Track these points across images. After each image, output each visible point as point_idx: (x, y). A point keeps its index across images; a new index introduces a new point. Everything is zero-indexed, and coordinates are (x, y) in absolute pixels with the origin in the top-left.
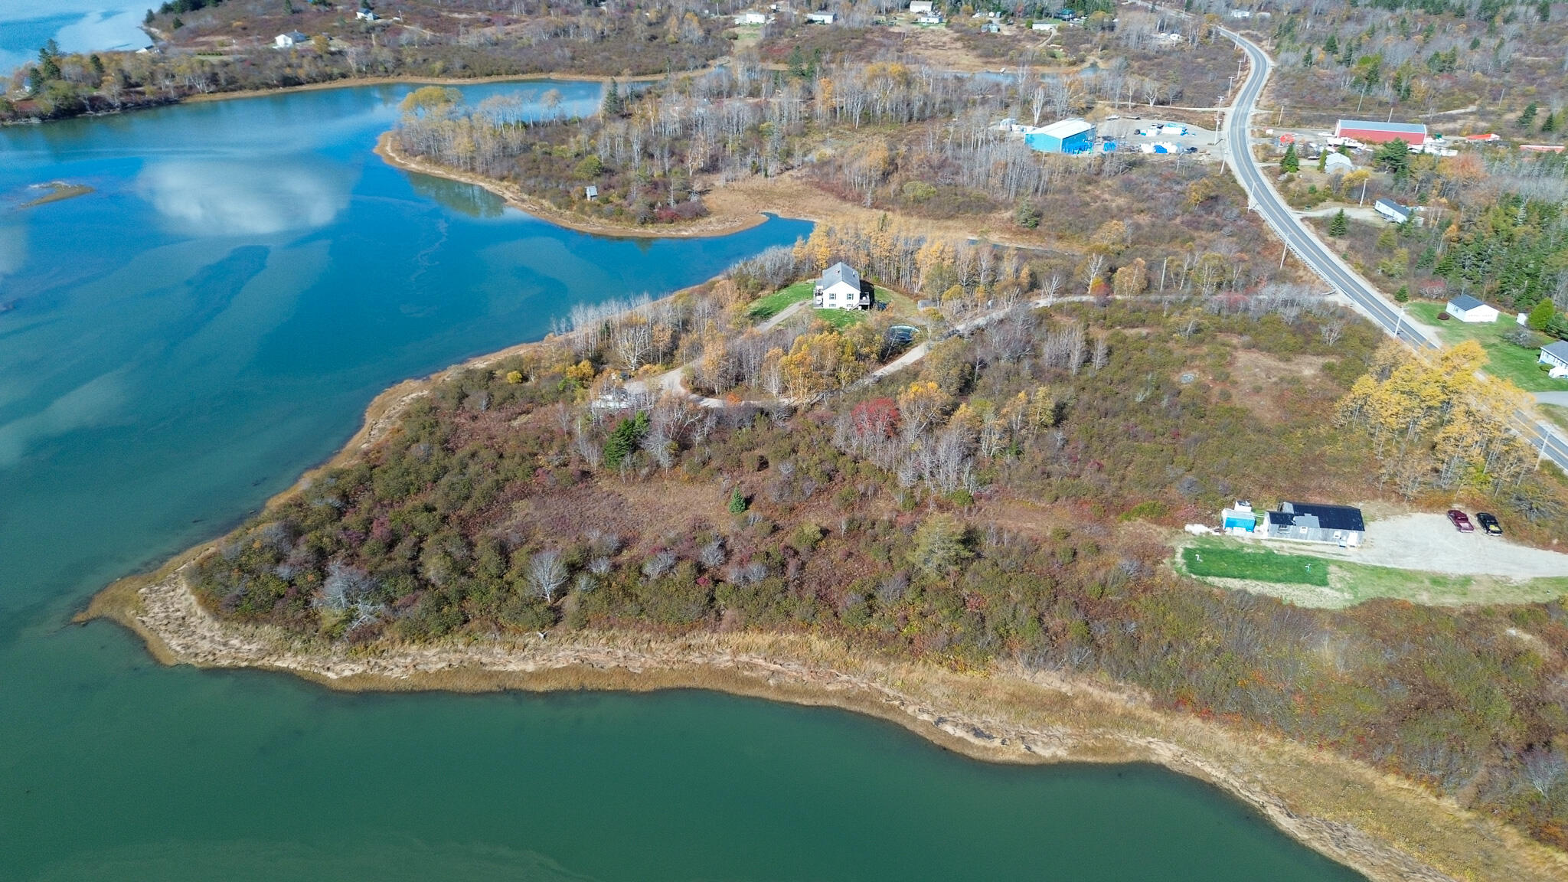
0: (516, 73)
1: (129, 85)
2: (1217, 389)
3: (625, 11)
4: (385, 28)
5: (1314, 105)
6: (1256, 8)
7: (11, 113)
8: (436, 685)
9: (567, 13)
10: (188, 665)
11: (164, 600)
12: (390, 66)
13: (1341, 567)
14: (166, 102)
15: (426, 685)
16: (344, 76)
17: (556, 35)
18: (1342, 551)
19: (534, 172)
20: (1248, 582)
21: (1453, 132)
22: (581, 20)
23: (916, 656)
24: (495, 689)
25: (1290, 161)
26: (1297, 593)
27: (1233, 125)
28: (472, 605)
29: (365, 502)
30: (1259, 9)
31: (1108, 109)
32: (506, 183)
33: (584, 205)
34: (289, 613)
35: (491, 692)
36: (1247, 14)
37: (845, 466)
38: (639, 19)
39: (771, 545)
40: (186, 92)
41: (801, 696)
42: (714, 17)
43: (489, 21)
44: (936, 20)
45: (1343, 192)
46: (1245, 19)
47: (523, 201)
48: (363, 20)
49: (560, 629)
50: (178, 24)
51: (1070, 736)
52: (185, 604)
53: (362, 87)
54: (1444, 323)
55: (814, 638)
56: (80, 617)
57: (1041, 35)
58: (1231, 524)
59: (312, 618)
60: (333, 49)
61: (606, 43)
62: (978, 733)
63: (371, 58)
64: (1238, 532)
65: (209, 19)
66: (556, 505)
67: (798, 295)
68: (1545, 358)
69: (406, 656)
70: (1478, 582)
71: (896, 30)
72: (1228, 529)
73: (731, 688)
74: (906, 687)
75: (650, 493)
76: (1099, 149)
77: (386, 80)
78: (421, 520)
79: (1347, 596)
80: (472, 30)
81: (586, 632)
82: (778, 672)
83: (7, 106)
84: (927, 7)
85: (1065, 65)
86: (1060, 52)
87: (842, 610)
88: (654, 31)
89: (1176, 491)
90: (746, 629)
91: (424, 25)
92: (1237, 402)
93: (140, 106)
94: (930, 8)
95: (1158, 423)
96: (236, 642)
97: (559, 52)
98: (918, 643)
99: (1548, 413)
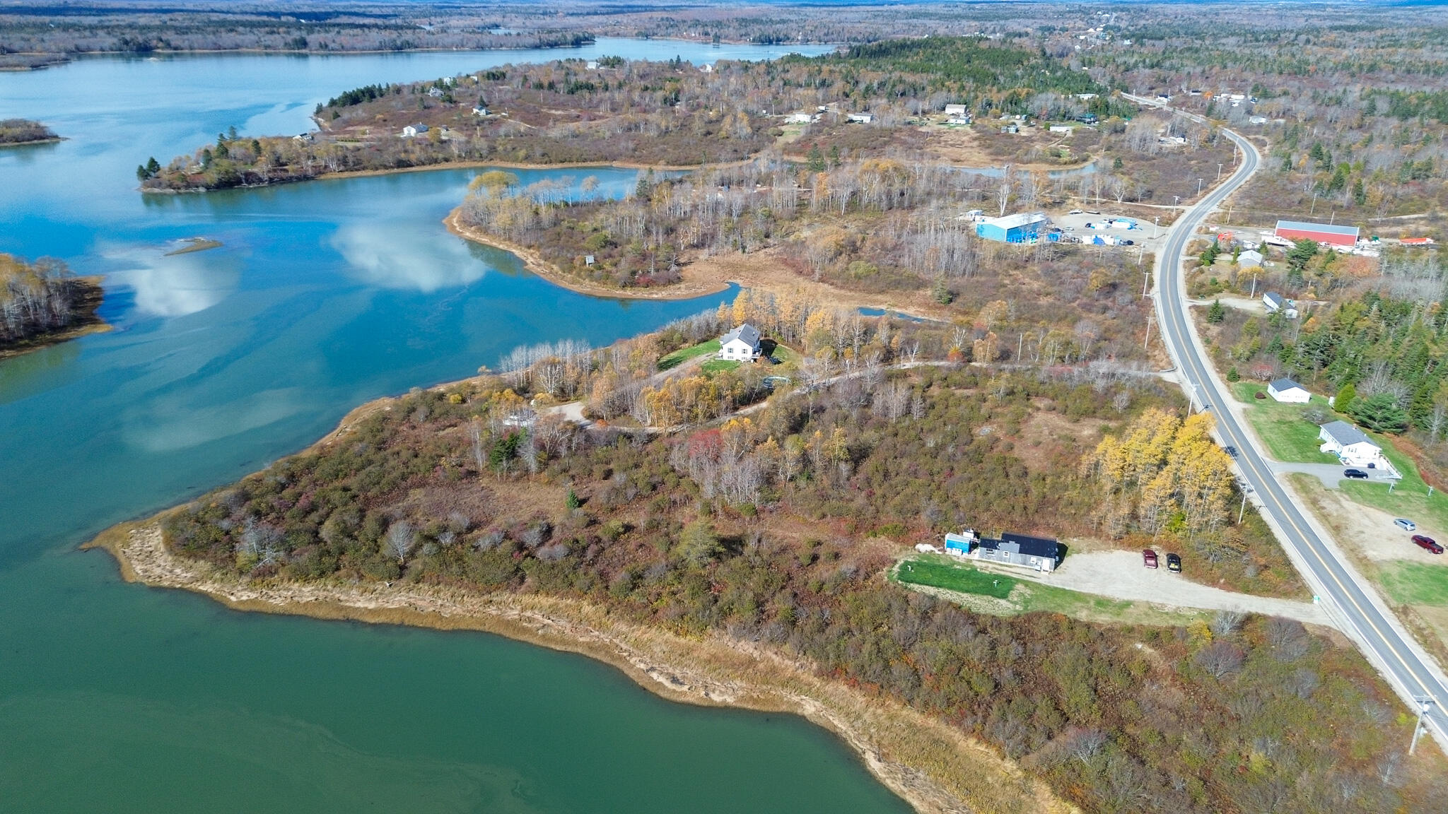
0: (584, 161)
1: (279, 163)
2: (1005, 440)
3: (694, 110)
4: (492, 122)
5: (1271, 206)
6: (1274, 114)
7: (185, 184)
8: (301, 611)
9: (645, 111)
10: (142, 583)
11: (143, 539)
12: (484, 152)
13: (1026, 586)
14: (305, 178)
15: (294, 611)
16: (447, 160)
18: (1036, 574)
19: (555, 243)
20: (941, 590)
21: (1387, 236)
22: (652, 117)
23: (654, 622)
24: (341, 618)
25: (1211, 256)
26: (977, 601)
27: (1185, 222)
28: (345, 559)
29: (304, 480)
30: (1277, 117)
31: (1077, 204)
32: (532, 251)
33: (581, 270)
34: (219, 552)
35: (337, 620)
36: (1263, 120)
37: (671, 480)
38: (701, 117)
39: (583, 535)
40: (320, 171)
41: (557, 643)
42: (769, 116)
43: (578, 116)
44: (964, 122)
45: (1239, 284)
46: (1260, 125)
47: (539, 265)
48: (477, 114)
49: (403, 582)
50: (336, 116)
51: (742, 689)
52: (156, 542)
53: (460, 169)
54: (1258, 401)
55: (585, 603)
56: (85, 546)
57: (1056, 135)
58: (951, 545)
59: (232, 558)
60: (444, 138)
61: (667, 137)
62: (674, 680)
63: (471, 146)
64: (955, 552)
65: (360, 112)
66: (440, 494)
67: (708, 349)
68: (1324, 434)
69: (288, 590)
70: (1136, 607)
71: (924, 129)
72: (948, 549)
73: (509, 633)
74: (637, 644)
75: (514, 491)
76: (1044, 239)
77: (480, 164)
78: (336, 497)
79: (1018, 607)
80: (559, 125)
81: (421, 585)
82: (549, 625)
83: (184, 178)
84: (960, 109)
85: (1065, 163)
86: (1066, 152)
87: (611, 584)
88: (711, 128)
89: (924, 518)
90: (537, 592)
91: (525, 120)
92: (1016, 453)
93: (283, 181)
94: (963, 111)
95: (939, 464)
96: (178, 571)
97: (626, 144)
98: (660, 613)
99: (1299, 480)
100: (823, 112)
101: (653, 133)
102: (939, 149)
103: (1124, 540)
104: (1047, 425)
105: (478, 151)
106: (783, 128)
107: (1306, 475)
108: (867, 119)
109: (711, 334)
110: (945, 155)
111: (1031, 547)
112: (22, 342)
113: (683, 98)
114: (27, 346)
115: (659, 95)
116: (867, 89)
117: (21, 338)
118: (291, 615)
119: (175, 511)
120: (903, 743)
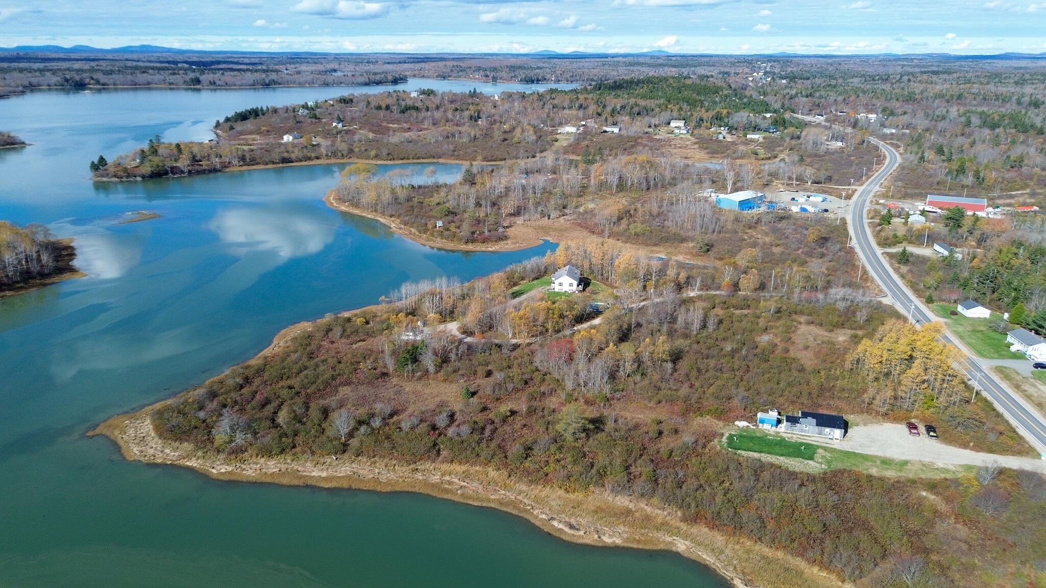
0: (418, 158)
1: (195, 160)
2: (781, 346)
3: (492, 124)
4: (347, 132)
5: (917, 186)
6: (900, 127)
7: (126, 174)
8: (269, 480)
9: (457, 125)
10: (139, 461)
11: (136, 427)
12: (345, 153)
13: (825, 450)
14: (214, 170)
15: (264, 480)
16: (317, 158)
17: (448, 137)
18: (830, 441)
19: (410, 213)
20: (762, 454)
21: (1005, 205)
22: (463, 129)
23: (547, 482)
24: (301, 484)
25: (887, 219)
26: (792, 462)
27: (860, 196)
28: (299, 440)
29: (257, 382)
30: (903, 128)
31: (780, 185)
32: (393, 219)
33: (434, 232)
34: (199, 437)
35: (298, 486)
36: (894, 131)
37: (537, 377)
38: (498, 129)
39: (480, 418)
40: (225, 166)
41: (474, 500)
42: (546, 128)
43: (409, 129)
44: (685, 132)
45: (914, 237)
46: (892, 134)
47: (401, 229)
48: (336, 127)
49: (346, 456)
50: (232, 128)
51: (626, 532)
52: (147, 430)
53: (328, 164)
54: (953, 317)
55: (490, 469)
56: (90, 433)
57: (752, 141)
58: (762, 422)
59: (211, 440)
60: (314, 143)
61: (476, 142)
62: (572, 527)
63: (335, 148)
64: (766, 427)
65: (249, 125)
66: (363, 390)
67: (542, 285)
68: (1010, 339)
69: (257, 464)
70: (913, 464)
71: (658, 137)
72: (761, 425)
73: (434, 493)
74: (537, 500)
75: (419, 387)
76: (763, 208)
77: (342, 161)
78: (285, 393)
79: (823, 466)
80: (398, 134)
81: (360, 458)
82: (465, 487)
83: (125, 170)
84: (681, 124)
85: (763, 159)
86: (761, 151)
87: (509, 454)
88: (506, 136)
89: (736, 402)
90: (452, 462)
91: (370, 130)
92: (792, 354)
93: (199, 173)
94: (683, 125)
95: (737, 363)
96: (167, 451)
97: (447, 147)
98: (550, 476)
99: (1002, 372)
100: (584, 125)
101: (465, 139)
102: (671, 150)
103: (890, 415)
104: (810, 334)
105: (340, 151)
106: (558, 136)
107: (1006, 368)
108: (616, 130)
109: (543, 274)
110: (676, 154)
111: (825, 421)
112: (18, 285)
113: (483, 116)
114: (22, 288)
115: (467, 114)
116: (613, 111)
117: (18, 282)
118: (262, 483)
119: (158, 406)
120: (762, 571)
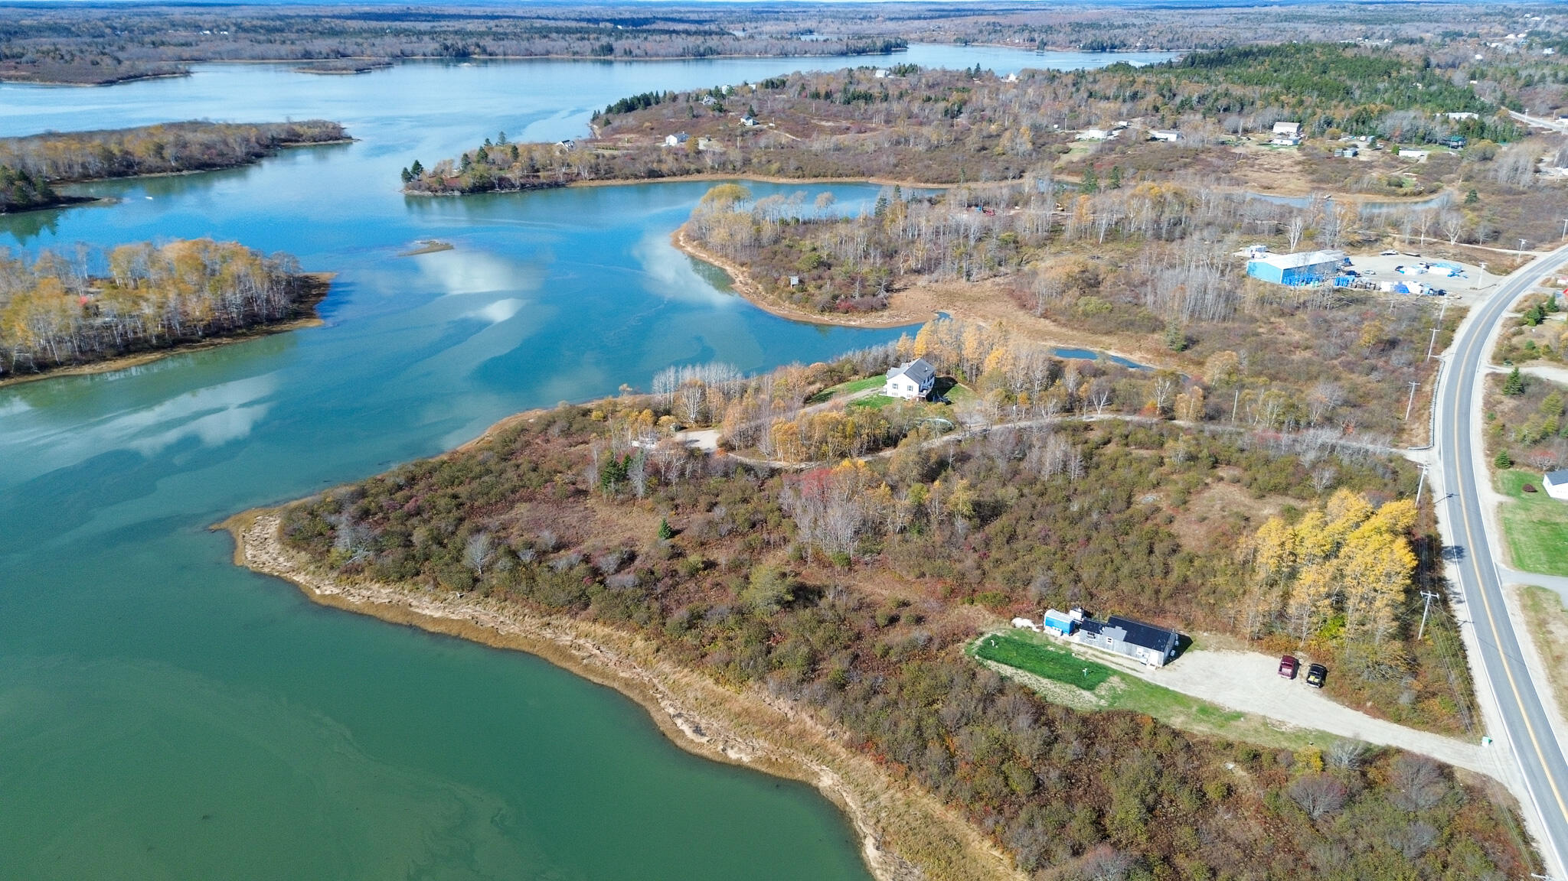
0: (840, 176)
1: (533, 169)
2: (1167, 511)
3: (975, 124)
4: (755, 133)
8: (371, 612)
9: (920, 124)
10: (247, 568)
11: (264, 526)
12: (738, 164)
13: (1123, 679)
14: (556, 185)
15: (366, 611)
16: (699, 171)
17: (898, 143)
20: (1020, 671)
22: (925, 130)
23: (699, 666)
24: (405, 623)
25: (1542, 314)
26: (1058, 690)
27: (1531, 271)
28: (427, 565)
29: (421, 484)
31: (1395, 244)
32: (743, 268)
33: (783, 292)
34: (319, 546)
35: (401, 625)
37: (773, 519)
38: (980, 131)
39: (662, 567)
41: (596, 675)
42: (1059, 131)
43: (848, 129)
44: (1291, 143)
45: (1561, 350)
47: (747, 286)
48: (743, 125)
49: (474, 594)
50: (609, 123)
51: (763, 749)
52: (273, 530)
53: (711, 181)
55: (638, 638)
56: (215, 527)
57: (1404, 161)
58: (1051, 624)
59: (328, 553)
60: (701, 148)
61: (935, 153)
62: (698, 730)
63: (726, 158)
64: (1051, 632)
65: (631, 119)
66: (544, 511)
67: (876, 384)
69: (369, 589)
70: (1248, 720)
71: (1239, 150)
72: (1047, 628)
73: (553, 659)
74: (675, 687)
75: (615, 514)
76: (1331, 283)
77: (732, 177)
78: (442, 503)
79: (1102, 702)
80: (823, 137)
81: (490, 599)
82: (596, 656)
83: (441, 181)
84: (1292, 128)
85: (1405, 195)
86: (1411, 181)
87: (668, 621)
88: (987, 144)
89: (1033, 591)
90: (595, 621)
91: (789, 131)
92: (1175, 528)
93: (534, 187)
94: (1295, 130)
95: (1080, 531)
96: (281, 559)
97: (887, 159)
98: (708, 658)
99: (1532, 597)
100: (1124, 127)
101: (921, 148)
102: (1250, 174)
103: (1262, 640)
104: (1222, 499)
105: (731, 162)
106: (1071, 145)
107: (1544, 590)
108: (1172, 137)
110: (1254, 181)
111: (1141, 635)
112: (239, 331)
113: (966, 110)
114: (244, 335)
115: (942, 105)
116: (1183, 104)
117: (240, 327)
118: (362, 615)
119: (294, 504)
120: (910, 833)
